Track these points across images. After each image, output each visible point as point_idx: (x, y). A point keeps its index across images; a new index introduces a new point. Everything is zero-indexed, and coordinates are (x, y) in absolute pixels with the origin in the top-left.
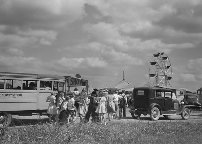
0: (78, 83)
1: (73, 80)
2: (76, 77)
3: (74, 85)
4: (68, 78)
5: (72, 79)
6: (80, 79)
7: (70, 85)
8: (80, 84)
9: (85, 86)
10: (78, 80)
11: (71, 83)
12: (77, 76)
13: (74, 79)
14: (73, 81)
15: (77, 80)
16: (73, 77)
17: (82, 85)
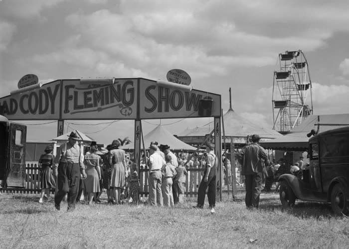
0: (176, 104)
1: (155, 93)
2: (170, 80)
3: (160, 110)
4: (135, 86)
5: (153, 87)
6: (190, 87)
7: (143, 113)
8: (188, 109)
9: (208, 115)
10: (178, 90)
11: (146, 103)
12: (173, 77)
13: (161, 87)
14: (157, 98)
15: (174, 93)
16: (158, 81)
17: (197, 113)
